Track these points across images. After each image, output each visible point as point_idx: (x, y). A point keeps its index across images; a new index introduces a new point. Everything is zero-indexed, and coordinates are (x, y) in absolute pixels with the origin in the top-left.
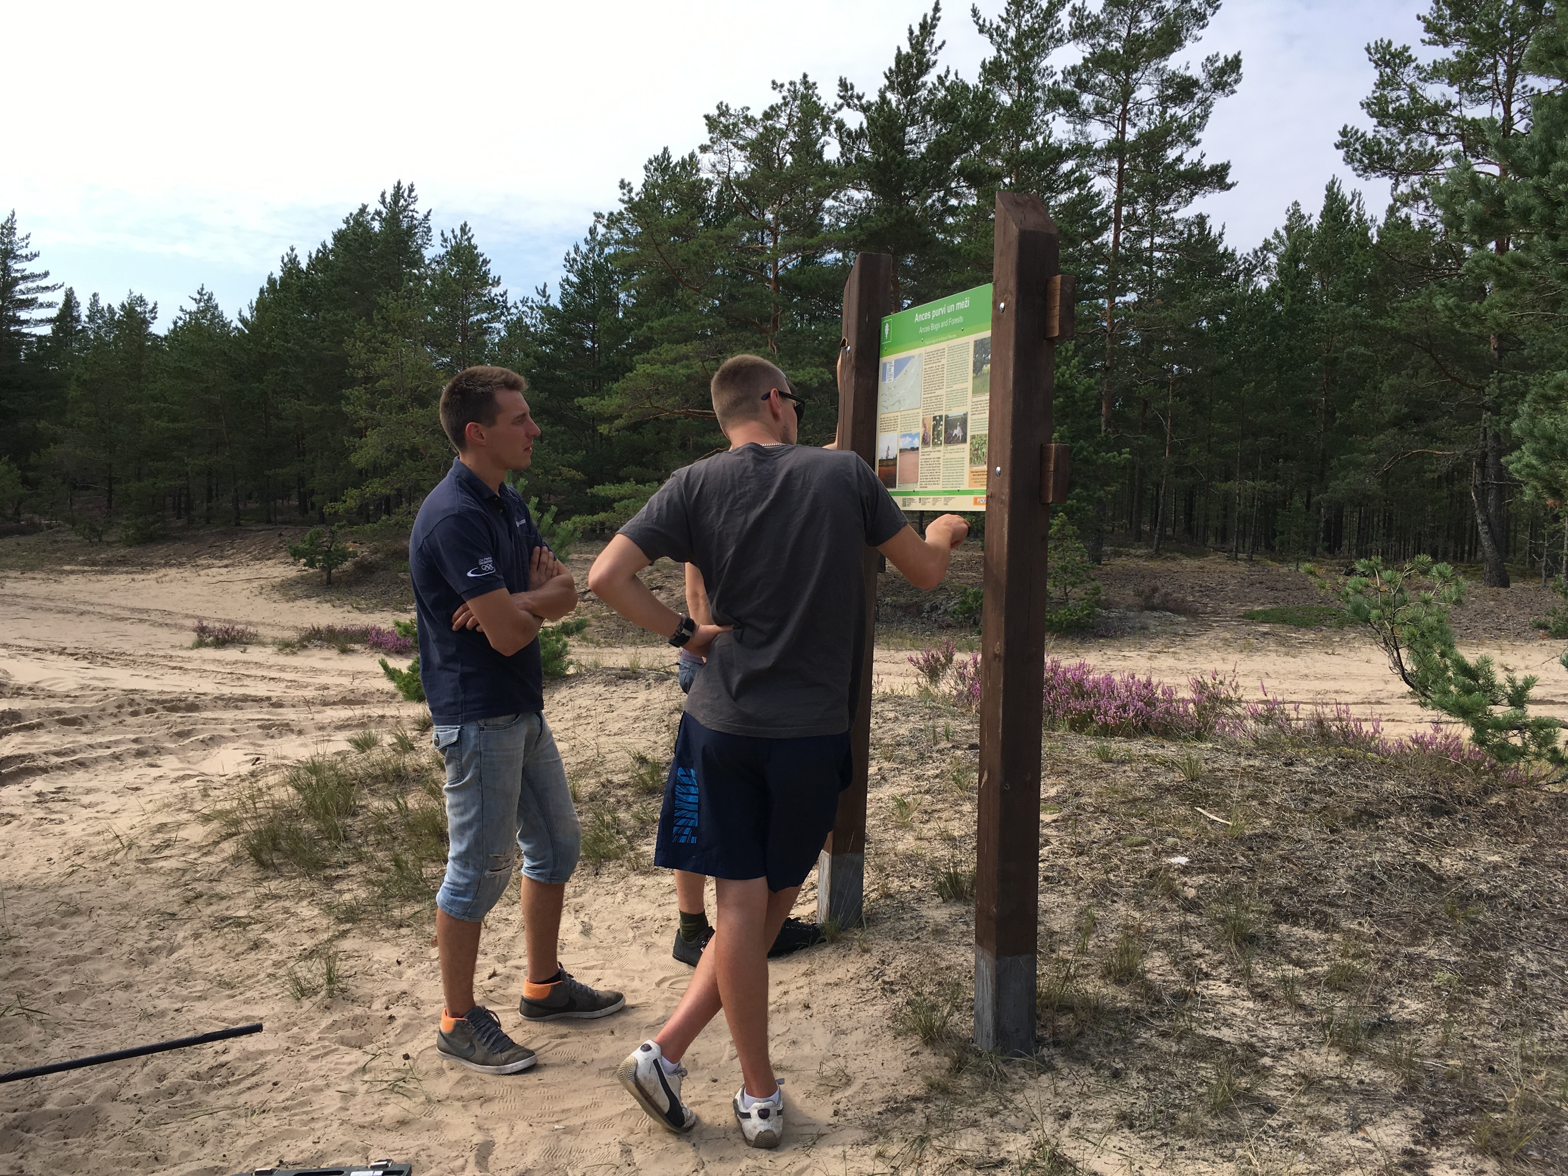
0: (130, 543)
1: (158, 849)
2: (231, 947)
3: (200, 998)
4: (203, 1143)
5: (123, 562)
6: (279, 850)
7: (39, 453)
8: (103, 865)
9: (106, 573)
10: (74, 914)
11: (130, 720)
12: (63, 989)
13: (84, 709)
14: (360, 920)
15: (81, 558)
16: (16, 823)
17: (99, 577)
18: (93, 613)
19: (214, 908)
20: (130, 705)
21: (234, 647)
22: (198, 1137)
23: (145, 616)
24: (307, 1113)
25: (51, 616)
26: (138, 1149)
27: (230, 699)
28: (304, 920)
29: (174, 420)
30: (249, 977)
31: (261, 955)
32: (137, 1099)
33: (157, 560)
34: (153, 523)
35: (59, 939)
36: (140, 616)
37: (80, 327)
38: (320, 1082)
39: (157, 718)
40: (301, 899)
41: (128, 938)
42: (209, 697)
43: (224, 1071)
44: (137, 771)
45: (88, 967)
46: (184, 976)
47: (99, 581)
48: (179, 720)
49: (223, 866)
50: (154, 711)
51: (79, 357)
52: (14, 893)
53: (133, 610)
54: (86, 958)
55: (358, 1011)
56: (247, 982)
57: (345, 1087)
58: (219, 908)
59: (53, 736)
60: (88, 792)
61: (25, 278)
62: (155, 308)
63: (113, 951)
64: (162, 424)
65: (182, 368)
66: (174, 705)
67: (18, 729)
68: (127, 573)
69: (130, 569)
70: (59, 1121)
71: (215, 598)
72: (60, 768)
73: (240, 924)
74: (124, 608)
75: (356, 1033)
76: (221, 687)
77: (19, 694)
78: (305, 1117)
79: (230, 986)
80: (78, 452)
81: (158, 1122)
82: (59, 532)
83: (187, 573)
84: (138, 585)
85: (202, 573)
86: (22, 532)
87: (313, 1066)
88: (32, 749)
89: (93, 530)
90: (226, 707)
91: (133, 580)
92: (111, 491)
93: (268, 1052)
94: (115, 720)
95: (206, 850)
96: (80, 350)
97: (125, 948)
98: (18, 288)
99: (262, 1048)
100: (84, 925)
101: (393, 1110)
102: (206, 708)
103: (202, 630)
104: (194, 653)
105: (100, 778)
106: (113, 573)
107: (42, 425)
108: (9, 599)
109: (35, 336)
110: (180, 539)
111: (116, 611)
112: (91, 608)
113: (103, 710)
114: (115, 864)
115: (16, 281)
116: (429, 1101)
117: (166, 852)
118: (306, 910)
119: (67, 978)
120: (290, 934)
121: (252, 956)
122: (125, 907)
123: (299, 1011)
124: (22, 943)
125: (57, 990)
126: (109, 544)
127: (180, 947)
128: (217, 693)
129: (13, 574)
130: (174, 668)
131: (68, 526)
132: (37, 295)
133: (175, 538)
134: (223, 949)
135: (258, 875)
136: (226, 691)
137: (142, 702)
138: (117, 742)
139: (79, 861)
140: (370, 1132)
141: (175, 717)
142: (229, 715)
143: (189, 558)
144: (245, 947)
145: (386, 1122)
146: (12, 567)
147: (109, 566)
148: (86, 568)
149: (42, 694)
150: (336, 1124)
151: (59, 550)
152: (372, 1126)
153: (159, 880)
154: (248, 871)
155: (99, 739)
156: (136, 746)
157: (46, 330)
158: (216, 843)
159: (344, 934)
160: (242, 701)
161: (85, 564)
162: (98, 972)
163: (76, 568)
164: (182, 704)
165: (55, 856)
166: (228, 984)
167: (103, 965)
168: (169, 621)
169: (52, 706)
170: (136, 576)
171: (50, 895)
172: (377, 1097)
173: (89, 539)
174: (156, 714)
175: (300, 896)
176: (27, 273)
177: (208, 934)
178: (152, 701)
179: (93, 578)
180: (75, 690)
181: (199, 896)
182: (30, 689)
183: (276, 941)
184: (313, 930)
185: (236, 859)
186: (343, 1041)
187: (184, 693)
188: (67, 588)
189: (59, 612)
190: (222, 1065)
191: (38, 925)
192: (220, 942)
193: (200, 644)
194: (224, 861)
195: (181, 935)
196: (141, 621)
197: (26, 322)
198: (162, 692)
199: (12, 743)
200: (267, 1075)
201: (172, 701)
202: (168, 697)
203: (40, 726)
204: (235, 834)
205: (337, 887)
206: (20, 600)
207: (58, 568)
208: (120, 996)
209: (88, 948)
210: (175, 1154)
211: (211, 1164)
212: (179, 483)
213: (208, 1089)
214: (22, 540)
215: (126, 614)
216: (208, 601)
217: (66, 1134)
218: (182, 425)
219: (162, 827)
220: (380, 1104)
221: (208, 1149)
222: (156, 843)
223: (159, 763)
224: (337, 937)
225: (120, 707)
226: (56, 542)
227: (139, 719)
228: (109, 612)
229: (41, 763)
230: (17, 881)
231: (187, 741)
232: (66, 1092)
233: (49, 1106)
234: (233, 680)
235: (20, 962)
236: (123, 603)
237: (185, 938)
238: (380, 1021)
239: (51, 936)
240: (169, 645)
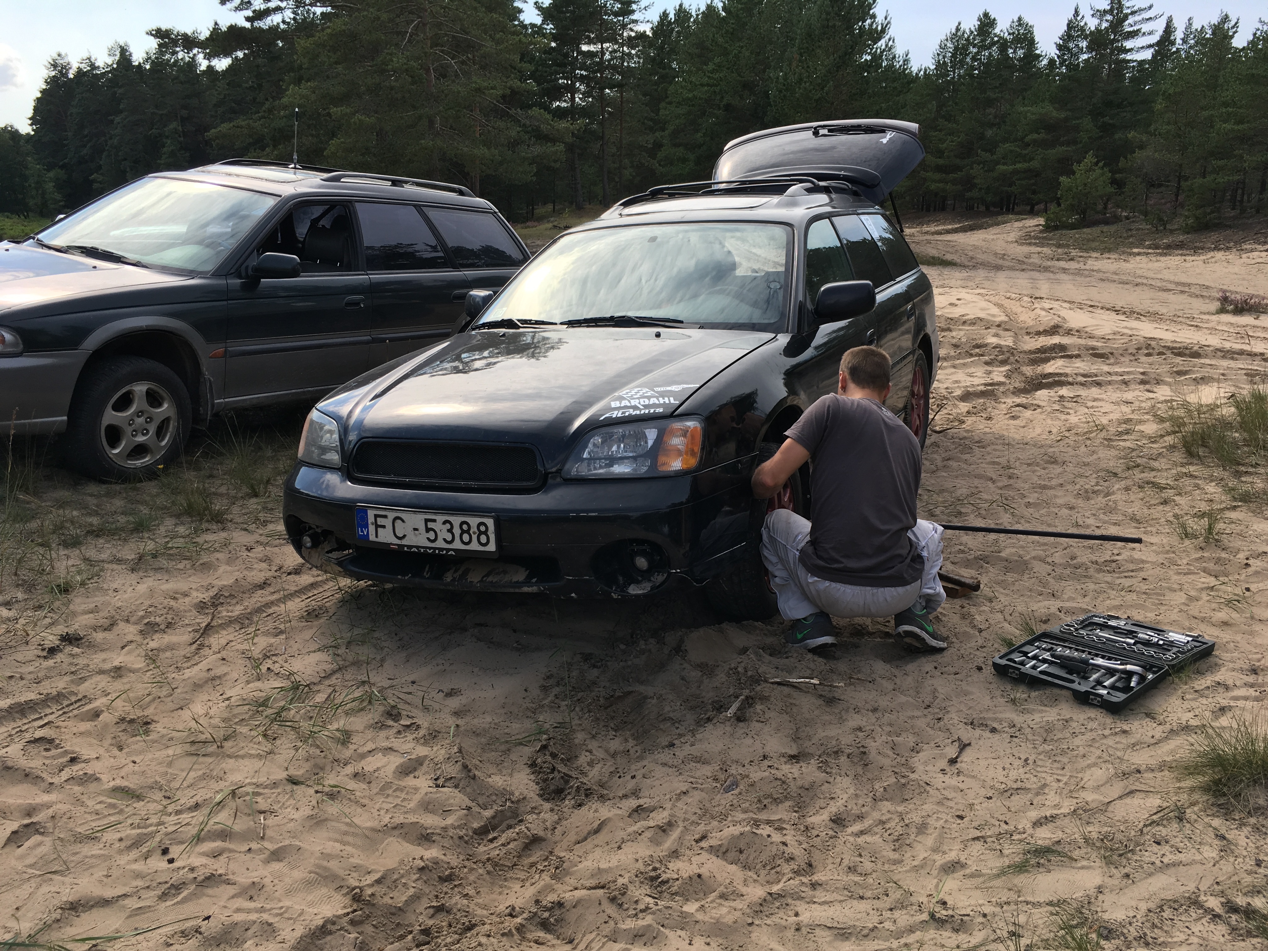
0: (1188, 230)
1: (1120, 434)
2: (1148, 499)
3: (1115, 524)
4: (1085, 596)
5: (1181, 246)
6: (1206, 446)
7: (1126, 158)
8: (1080, 438)
9: (1165, 255)
10: (1053, 463)
11: (1143, 359)
12: (1031, 501)
13: (1112, 348)
14: (1251, 502)
15: (1147, 243)
16: (1039, 410)
17: (1158, 258)
18: (1146, 285)
19: (1145, 475)
20: (1147, 348)
21: (1250, 315)
22: (1083, 592)
23: (1187, 289)
24: (1159, 600)
25: (1113, 285)
26: (1044, 587)
27: (1228, 351)
28: (1206, 494)
29: (1241, 122)
30: (1153, 519)
31: (1167, 508)
32: (1053, 564)
33: (1209, 245)
34: (1210, 214)
35: (1039, 474)
36: (1183, 289)
37: (1174, 49)
38: (1176, 586)
39: (1165, 359)
40: (1212, 481)
41: (1081, 481)
42: (1211, 349)
43: (1114, 565)
44: (1137, 393)
45: (1051, 492)
46: (1110, 510)
47: (1157, 261)
48: (1182, 363)
49: (1161, 450)
50: (1164, 354)
51: (1171, 75)
52: (1022, 446)
53: (1178, 284)
54: (1051, 488)
55: (1224, 555)
56: (1151, 522)
57: (1193, 593)
58: (1148, 476)
59: (1084, 363)
60: (1095, 400)
61: (1133, 13)
62: (1236, 23)
63: (1069, 487)
64: (1228, 126)
65: (1253, 74)
66: (1182, 351)
67: (1062, 357)
68: (1181, 255)
69: (1185, 252)
70: (1006, 563)
71: (1250, 277)
72: (1082, 384)
73: (1162, 488)
74: (1171, 282)
75: (1217, 568)
76: (1224, 342)
77: (1069, 334)
78: (1157, 602)
79: (1138, 522)
80: (1156, 155)
81: (1061, 578)
82: (1133, 222)
83: (1232, 256)
84: (1188, 265)
85: (1244, 256)
86: (1107, 222)
87: (1176, 577)
88: (1068, 371)
89: (1160, 220)
90: (1224, 357)
91: (1185, 260)
92: (1179, 188)
93: (1148, 562)
94: (1132, 358)
95: (1153, 439)
96: (1173, 69)
97: (1078, 487)
98: (1127, 23)
99: (1144, 558)
100: (1058, 469)
101: (1222, 615)
102: (1206, 356)
103: (1225, 300)
104: (1214, 318)
105: (1108, 394)
106: (1170, 255)
107: (1131, 135)
108: (1087, 273)
109: (1136, 61)
110: (1230, 227)
111: (1164, 284)
112: (1145, 281)
113: (1126, 350)
114: (1089, 439)
115: (1126, 17)
116: (1252, 618)
117: (1125, 437)
118: (1211, 488)
119: (1036, 495)
120: (1193, 500)
121: (1161, 507)
122: (1086, 464)
123: (1180, 546)
124: (1016, 471)
125: (1027, 500)
126: (1172, 231)
127: (1113, 493)
128: (1219, 346)
129: (1095, 255)
130: (1192, 326)
131: (1142, 217)
132: (1142, 26)
133: (1226, 226)
134: (1142, 499)
135: (1185, 461)
136: (1227, 345)
137: (1156, 347)
138: (1128, 373)
139: (1067, 434)
140: (1200, 622)
141: (1179, 360)
142: (1225, 363)
143: (1236, 243)
144: (1157, 501)
145: (1213, 620)
146: (1094, 250)
147: (1169, 249)
148: (1150, 251)
149: (1084, 335)
150: (1176, 610)
151: (1131, 236)
152: (1203, 620)
153: (1114, 452)
154: (1178, 456)
155: (1118, 369)
156: (1142, 377)
157: (1147, 55)
158: (1162, 436)
159: (1234, 508)
160: (1238, 354)
161: (1150, 248)
162: (1056, 496)
163: (1142, 251)
164: (1187, 352)
165: (1054, 431)
166: (1137, 520)
167: (1060, 493)
168: (1204, 294)
169: (1090, 343)
170: (1187, 258)
171: (1042, 451)
172: (1214, 606)
173: (1156, 227)
174: (1164, 357)
175: (1211, 479)
176: (1135, 8)
177: (1135, 489)
178: (1164, 347)
179: (1154, 259)
180: (1109, 334)
181: (1138, 466)
182: (1078, 331)
183: (1181, 502)
184: (1211, 501)
185: (1172, 448)
186: (1205, 570)
187: (1192, 343)
188: (1132, 266)
189: (1120, 283)
190: (1114, 561)
191: (1029, 465)
192: (1141, 495)
193: (1222, 311)
194: (1162, 448)
195: (1117, 486)
196: (1182, 292)
197: (1130, 50)
198: (1175, 342)
199: (1056, 366)
200: (1143, 574)
201: (1180, 348)
202: (1178, 345)
203: (1077, 356)
204: (1177, 432)
205: (1243, 479)
206: (1095, 273)
207: (1129, 250)
208: (1065, 512)
209: (1054, 482)
210: (1065, 596)
211: (1086, 607)
212: (1236, 178)
213: (1100, 571)
214: (1105, 228)
215: (1172, 286)
216: (1244, 279)
217: (1007, 570)
218: (1245, 126)
219: (1128, 421)
220: (1214, 610)
221: (1087, 599)
222: (1120, 430)
223: (1155, 390)
224: (1228, 509)
225: (1139, 349)
226: (1130, 230)
227: (1151, 359)
228: (1159, 284)
229: (1070, 379)
230: (1025, 441)
231: (1182, 378)
232: (1014, 550)
233: (1003, 554)
234: (1237, 338)
235: (1011, 481)
236: (1172, 278)
237: (1119, 489)
238: (1239, 565)
239: (1034, 472)
240: (1198, 312)
